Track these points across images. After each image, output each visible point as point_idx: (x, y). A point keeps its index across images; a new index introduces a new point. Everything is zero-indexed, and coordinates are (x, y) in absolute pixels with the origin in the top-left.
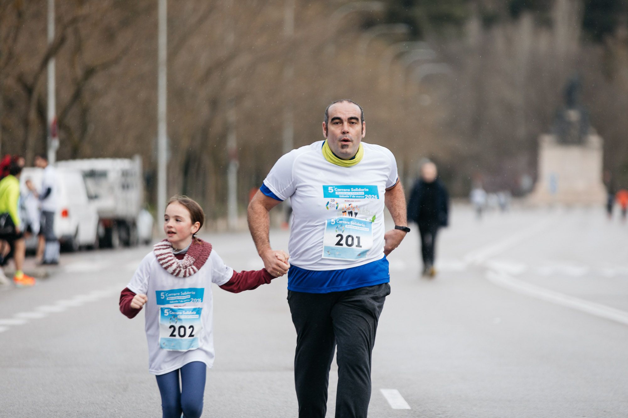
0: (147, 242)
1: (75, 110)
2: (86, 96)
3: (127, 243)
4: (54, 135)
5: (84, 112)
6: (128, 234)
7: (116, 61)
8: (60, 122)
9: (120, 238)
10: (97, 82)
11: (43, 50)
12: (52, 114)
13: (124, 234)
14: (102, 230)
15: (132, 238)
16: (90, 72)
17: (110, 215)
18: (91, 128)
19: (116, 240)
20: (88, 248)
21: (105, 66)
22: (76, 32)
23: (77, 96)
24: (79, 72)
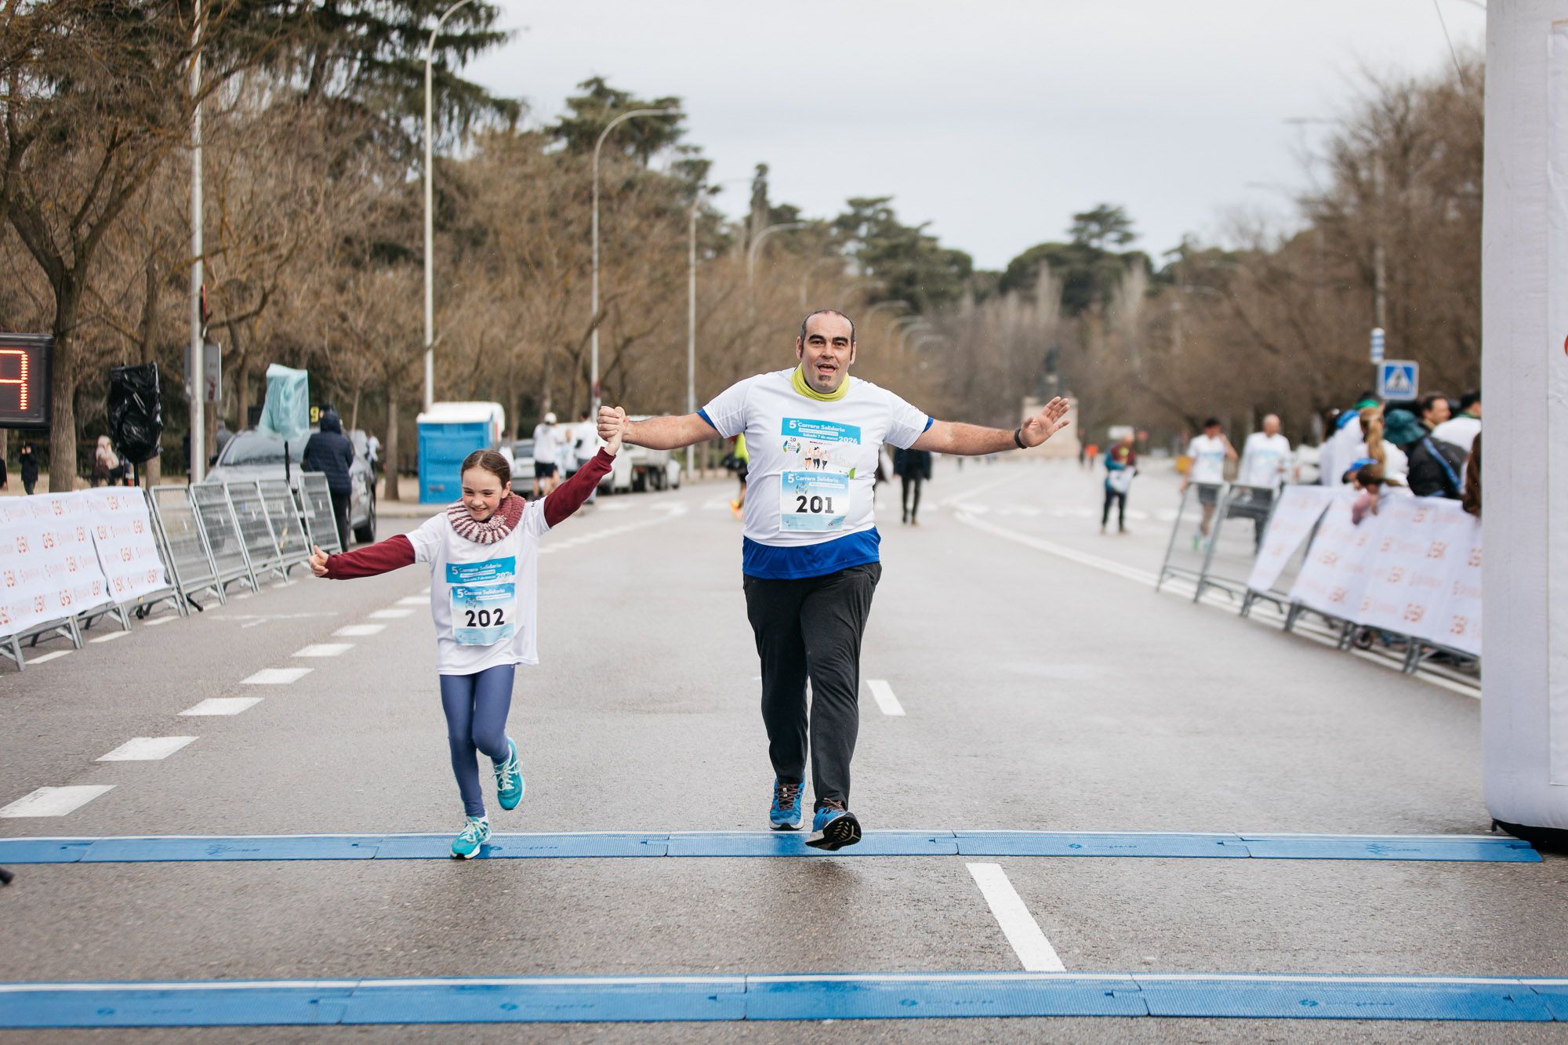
0: (676, 487)
1: (616, 374)
2: (625, 362)
3: (658, 488)
4: (597, 395)
5: (623, 375)
6: (659, 479)
7: (650, 332)
8: (602, 384)
9: (651, 484)
10: (634, 350)
11: (588, 321)
12: (595, 377)
13: (655, 480)
14: (635, 477)
15: (663, 484)
16: (628, 341)
17: (643, 462)
18: (629, 389)
19: (648, 485)
20: (624, 491)
21: (642, 335)
22: (617, 307)
23: (617, 361)
24: (620, 341)
